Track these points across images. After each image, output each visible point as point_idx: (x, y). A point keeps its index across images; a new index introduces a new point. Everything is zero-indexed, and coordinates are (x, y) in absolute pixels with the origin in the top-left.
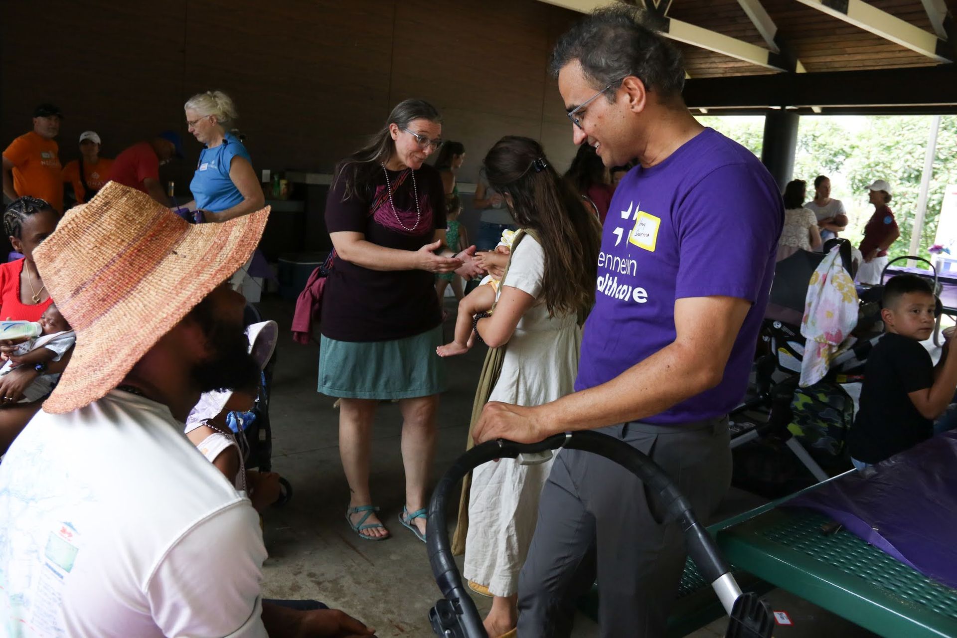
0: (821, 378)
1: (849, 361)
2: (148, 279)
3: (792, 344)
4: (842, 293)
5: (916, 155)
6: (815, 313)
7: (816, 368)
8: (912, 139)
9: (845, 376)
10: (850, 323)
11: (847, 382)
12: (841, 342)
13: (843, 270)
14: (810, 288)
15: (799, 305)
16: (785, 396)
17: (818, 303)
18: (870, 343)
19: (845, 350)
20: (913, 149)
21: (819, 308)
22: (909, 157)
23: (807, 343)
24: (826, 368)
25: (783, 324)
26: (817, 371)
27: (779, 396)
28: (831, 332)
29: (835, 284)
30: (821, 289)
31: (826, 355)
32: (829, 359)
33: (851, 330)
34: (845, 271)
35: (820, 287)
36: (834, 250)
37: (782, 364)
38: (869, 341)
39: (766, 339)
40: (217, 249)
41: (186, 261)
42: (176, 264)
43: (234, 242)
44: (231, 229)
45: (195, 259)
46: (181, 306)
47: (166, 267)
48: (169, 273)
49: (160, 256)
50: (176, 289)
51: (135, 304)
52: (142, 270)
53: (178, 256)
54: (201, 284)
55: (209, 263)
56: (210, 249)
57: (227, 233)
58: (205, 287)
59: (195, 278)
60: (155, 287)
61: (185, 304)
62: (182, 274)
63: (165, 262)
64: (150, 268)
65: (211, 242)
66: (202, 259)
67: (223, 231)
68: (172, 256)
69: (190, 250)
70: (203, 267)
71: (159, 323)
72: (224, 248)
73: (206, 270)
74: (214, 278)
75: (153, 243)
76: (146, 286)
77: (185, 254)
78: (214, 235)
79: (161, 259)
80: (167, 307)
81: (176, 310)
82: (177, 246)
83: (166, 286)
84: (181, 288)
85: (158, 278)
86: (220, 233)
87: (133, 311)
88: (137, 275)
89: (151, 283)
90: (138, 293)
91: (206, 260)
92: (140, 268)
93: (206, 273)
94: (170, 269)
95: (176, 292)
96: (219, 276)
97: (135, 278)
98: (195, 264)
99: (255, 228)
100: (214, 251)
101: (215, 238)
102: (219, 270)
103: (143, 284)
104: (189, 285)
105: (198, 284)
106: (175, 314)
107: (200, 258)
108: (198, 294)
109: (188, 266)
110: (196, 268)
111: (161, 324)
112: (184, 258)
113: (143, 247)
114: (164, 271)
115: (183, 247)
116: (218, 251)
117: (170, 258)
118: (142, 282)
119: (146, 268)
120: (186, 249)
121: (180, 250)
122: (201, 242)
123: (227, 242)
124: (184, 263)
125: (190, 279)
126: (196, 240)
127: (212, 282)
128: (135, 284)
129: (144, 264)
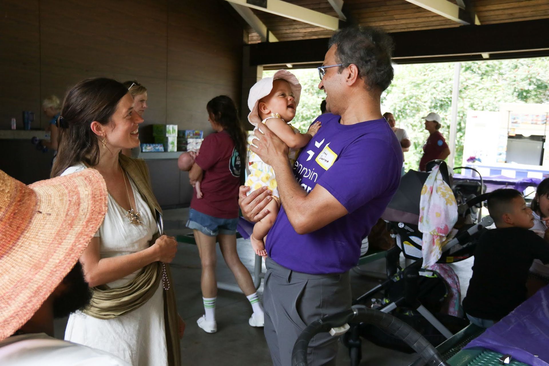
0: (437, 260)
1: (454, 246)
2: (25, 235)
3: (413, 238)
4: (445, 199)
6: (428, 214)
7: (433, 253)
9: (452, 258)
10: (453, 220)
11: (455, 261)
12: (448, 234)
13: (443, 182)
14: (422, 197)
15: (416, 210)
16: (413, 276)
17: (429, 208)
18: (468, 233)
19: (451, 239)
21: (430, 211)
23: (424, 236)
24: (440, 253)
25: (405, 224)
26: (434, 256)
27: (409, 276)
28: (440, 227)
29: (439, 193)
30: (430, 198)
31: (438, 244)
32: (441, 246)
33: (454, 224)
34: (445, 183)
35: (429, 196)
36: (435, 168)
37: (407, 253)
38: (467, 231)
39: (393, 236)
40: (76, 206)
41: (54, 217)
42: (46, 221)
43: (87, 199)
44: (76, 189)
45: (60, 215)
46: (70, 252)
47: (38, 225)
48: (43, 229)
49: (30, 216)
50: (56, 240)
51: (20, 257)
52: (19, 229)
53: (44, 214)
54: (79, 234)
55: (76, 217)
56: (69, 206)
57: (76, 193)
58: (85, 235)
59: (70, 230)
60: (35, 241)
61: (73, 250)
62: (56, 228)
63: (35, 220)
64: (25, 226)
65: (66, 201)
66: (67, 215)
67: (70, 191)
68: (38, 215)
69: (51, 209)
70: (72, 221)
71: (55, 268)
72: (81, 205)
73: (76, 222)
74: (88, 228)
75: (22, 207)
76: (26, 241)
77: (49, 212)
78: (64, 195)
79: (31, 219)
80: (55, 254)
81: (67, 255)
82: (38, 207)
83: (45, 238)
84: (61, 239)
85: (35, 234)
86: (68, 193)
87: (21, 263)
88: (16, 234)
89: (29, 239)
90: (20, 248)
91: (71, 215)
92: (18, 227)
93: (78, 225)
94: (42, 225)
95: (58, 243)
96: (92, 226)
97: (15, 236)
98: (63, 219)
99: (98, 187)
100: (74, 207)
101: (67, 197)
102: (88, 221)
103: (22, 240)
104: (68, 235)
105: (76, 234)
106: (68, 258)
107: (65, 214)
108: (82, 241)
109: (57, 221)
110: (66, 222)
111: (57, 268)
112: (50, 216)
113: (17, 211)
114: (37, 228)
115: (43, 207)
116: (77, 207)
117: (37, 217)
118: (21, 238)
119: (23, 227)
120: (47, 208)
121: (42, 210)
122: (57, 201)
123: (80, 199)
124: (53, 219)
125: (65, 231)
126: (51, 201)
127: (88, 231)
128: (16, 240)
129: (21, 224)
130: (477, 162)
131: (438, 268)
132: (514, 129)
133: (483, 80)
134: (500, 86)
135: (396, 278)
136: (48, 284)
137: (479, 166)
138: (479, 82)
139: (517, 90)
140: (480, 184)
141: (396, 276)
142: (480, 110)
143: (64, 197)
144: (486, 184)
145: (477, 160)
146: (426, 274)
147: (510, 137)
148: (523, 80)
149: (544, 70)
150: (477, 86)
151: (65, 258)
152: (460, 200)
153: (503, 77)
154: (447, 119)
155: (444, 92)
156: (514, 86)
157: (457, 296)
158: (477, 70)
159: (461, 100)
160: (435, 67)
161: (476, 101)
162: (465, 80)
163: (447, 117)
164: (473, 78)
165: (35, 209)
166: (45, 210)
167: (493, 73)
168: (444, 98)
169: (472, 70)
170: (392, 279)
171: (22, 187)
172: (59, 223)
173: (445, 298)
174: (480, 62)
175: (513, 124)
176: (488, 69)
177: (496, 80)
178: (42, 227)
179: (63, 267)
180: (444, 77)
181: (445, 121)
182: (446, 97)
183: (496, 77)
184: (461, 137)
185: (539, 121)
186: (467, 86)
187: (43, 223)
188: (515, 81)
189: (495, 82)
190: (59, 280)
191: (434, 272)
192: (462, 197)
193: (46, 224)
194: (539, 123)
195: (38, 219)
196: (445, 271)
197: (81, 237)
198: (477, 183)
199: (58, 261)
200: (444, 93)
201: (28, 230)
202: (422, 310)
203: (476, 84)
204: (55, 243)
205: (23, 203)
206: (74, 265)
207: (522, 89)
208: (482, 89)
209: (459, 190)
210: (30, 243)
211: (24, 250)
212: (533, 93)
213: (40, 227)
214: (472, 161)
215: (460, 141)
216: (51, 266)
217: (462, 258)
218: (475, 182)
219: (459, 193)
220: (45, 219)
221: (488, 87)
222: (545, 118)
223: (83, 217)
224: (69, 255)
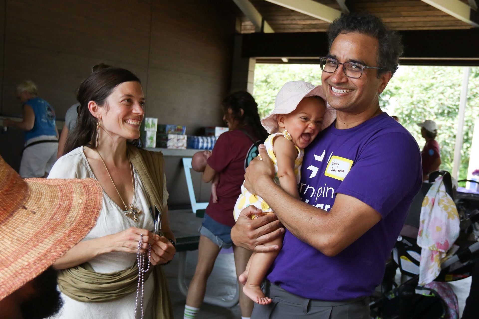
1: (454, 264)
3: (411, 253)
4: (447, 212)
5: (447, 94)
6: (428, 227)
7: (430, 271)
8: (443, 82)
9: (451, 276)
12: (448, 250)
13: (446, 195)
14: (423, 208)
16: (408, 293)
17: (429, 221)
18: (469, 250)
19: (451, 256)
20: (444, 90)
21: (430, 224)
22: (441, 96)
23: (423, 251)
24: (438, 270)
26: (431, 273)
27: (404, 293)
28: (440, 242)
29: (441, 206)
31: (438, 261)
32: (440, 263)
34: (448, 196)
35: (430, 208)
36: (438, 179)
37: (403, 268)
38: (468, 248)
40: (64, 211)
41: (37, 217)
42: (28, 218)
43: (78, 208)
44: (71, 196)
45: (45, 216)
47: (18, 220)
48: (22, 226)
49: (13, 209)
50: (32, 240)
53: (28, 211)
54: (58, 241)
55: (61, 223)
56: (58, 210)
57: (69, 198)
59: (50, 234)
60: (10, 237)
61: (46, 256)
62: (36, 229)
63: (17, 215)
64: (4, 218)
65: (55, 204)
66: (52, 218)
67: (64, 195)
68: (22, 210)
69: (38, 208)
72: (70, 212)
73: (59, 229)
74: (69, 237)
77: (34, 211)
78: (56, 198)
79: (14, 212)
80: (26, 256)
81: (38, 260)
82: (25, 202)
83: (21, 236)
84: (38, 241)
85: (11, 229)
86: (61, 196)
89: (4, 232)
91: (56, 219)
93: (60, 232)
94: (22, 222)
95: (33, 244)
98: (46, 221)
99: (94, 198)
100: (62, 212)
101: (59, 201)
104: (45, 240)
105: (55, 240)
106: (38, 263)
107: (51, 216)
109: (40, 222)
110: (49, 225)
111: (23, 270)
112: (33, 215)
114: (16, 223)
115: (31, 204)
116: (66, 213)
117: (21, 212)
120: (34, 206)
121: (28, 206)
122: (46, 201)
123: (71, 206)
124: (36, 219)
126: (40, 200)
127: (68, 240)
131: (436, 286)
136: (8, 285)
141: (391, 294)
143: (56, 199)
151: (35, 262)
152: (463, 216)
155: (452, 98)
165: (21, 204)
166: (31, 208)
170: (386, 296)
172: (40, 224)
178: (21, 224)
179: (29, 271)
182: (453, 103)
187: (24, 220)
190: (21, 283)
191: (432, 291)
193: (27, 222)
195: (21, 214)
196: (444, 290)
199: (26, 264)
200: (452, 100)
201: (6, 223)
204: (30, 243)
205: (10, 194)
206: (42, 272)
213: (20, 224)
216: (17, 266)
217: (461, 276)
220: (27, 216)
223: (69, 225)
224: (40, 259)
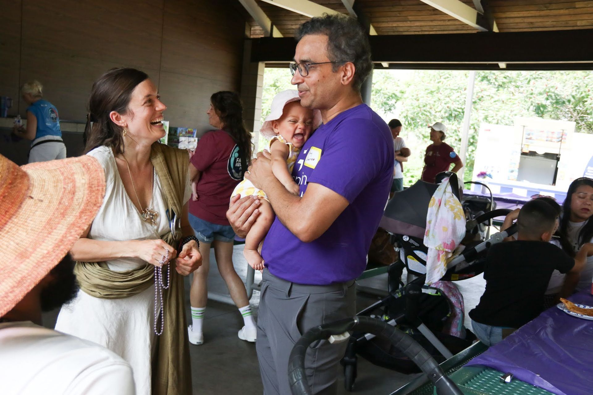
0: (442, 277)
1: (460, 263)
3: (418, 253)
4: (454, 213)
6: (434, 228)
7: (437, 270)
9: (458, 275)
10: (460, 235)
11: (460, 279)
12: (454, 249)
13: (453, 195)
14: (429, 209)
15: (422, 223)
16: (415, 292)
17: (436, 221)
18: (475, 250)
19: (457, 255)
21: (437, 224)
23: (429, 251)
24: (445, 270)
25: (410, 237)
26: (438, 272)
27: (411, 292)
28: (447, 242)
29: (448, 206)
30: (438, 211)
31: (444, 260)
32: (446, 262)
33: (461, 240)
34: (455, 196)
35: (437, 208)
36: (445, 180)
37: (410, 268)
38: (474, 248)
39: (397, 249)
40: (70, 194)
41: (46, 204)
42: (37, 207)
43: (83, 189)
44: (73, 177)
45: (53, 202)
46: (60, 244)
47: (28, 211)
48: (33, 215)
49: (20, 201)
50: (46, 228)
51: (6, 243)
52: (8, 213)
53: (35, 200)
54: (71, 225)
55: (69, 206)
56: (63, 194)
57: (72, 180)
58: (77, 227)
59: (62, 219)
61: (63, 242)
62: (47, 216)
63: (26, 206)
64: (14, 211)
65: (60, 188)
66: (60, 203)
67: (66, 178)
68: (29, 200)
69: (44, 196)
70: (65, 210)
71: (42, 258)
72: (76, 194)
73: (69, 212)
74: (81, 219)
75: (13, 190)
76: (14, 227)
77: (41, 199)
78: (59, 182)
79: (21, 203)
80: (44, 244)
81: (56, 247)
82: (30, 192)
83: (34, 226)
84: (51, 228)
85: (24, 220)
86: (64, 180)
87: (5, 249)
88: (4, 218)
89: (17, 225)
90: (6, 233)
91: (64, 204)
92: (6, 212)
93: (71, 215)
94: (33, 211)
95: (47, 232)
96: (85, 217)
97: (3, 221)
98: (55, 207)
99: (96, 177)
100: (68, 196)
101: (62, 185)
102: (82, 212)
103: (10, 225)
104: (59, 225)
105: (68, 224)
106: (57, 250)
107: (58, 202)
108: (73, 233)
109: (49, 209)
110: (59, 210)
111: (45, 259)
112: (41, 202)
113: (7, 194)
114: (27, 214)
115: (36, 193)
116: (72, 196)
117: (28, 202)
118: (9, 224)
119: (11, 212)
120: (40, 194)
121: (34, 195)
122: (51, 187)
123: (76, 188)
124: (44, 206)
125: (57, 220)
126: (44, 187)
127: (81, 222)
128: (3, 225)
129: (9, 208)
130: (487, 178)
131: (442, 286)
132: (528, 145)
133: (498, 91)
134: (515, 99)
135: (397, 294)
136: (33, 276)
137: (490, 183)
138: (495, 94)
139: (534, 104)
140: (490, 200)
141: (398, 292)
142: (495, 124)
143: (59, 184)
144: (496, 202)
145: (487, 176)
146: (429, 292)
147: (523, 154)
148: (541, 94)
149: (563, 85)
150: (492, 97)
151: (54, 249)
152: (468, 217)
153: (519, 90)
154: (459, 131)
155: (458, 101)
156: (531, 100)
157: (460, 315)
158: (494, 81)
159: (475, 111)
160: (450, 75)
161: (491, 113)
162: (480, 91)
163: (459, 130)
164: (489, 89)
165: (27, 194)
166: (38, 196)
167: (510, 85)
168: (458, 108)
169: (489, 81)
170: (393, 294)
171: (14, 168)
172: (51, 211)
173: (448, 317)
174: (497, 72)
175: (528, 140)
176: (505, 80)
177: (513, 93)
179: (50, 259)
180: (458, 86)
181: (458, 133)
182: (460, 107)
183: (512, 89)
184: (473, 151)
185: (554, 138)
186: (482, 97)
187: (34, 209)
188: (532, 94)
189: (512, 95)
191: (438, 290)
192: (471, 214)
193: (36, 211)
194: (554, 140)
195: (29, 204)
196: (450, 289)
197: (72, 229)
198: (487, 200)
199: (46, 252)
200: (458, 103)
201: (17, 215)
202: (423, 329)
203: (491, 95)
204: (45, 232)
205: (15, 186)
207: (538, 104)
208: (497, 101)
209: (468, 206)
210: (18, 230)
211: (11, 236)
212: (550, 108)
213: (31, 214)
214: (483, 177)
215: (472, 155)
216: (38, 256)
217: (467, 276)
218: (485, 198)
219: (468, 209)
220: (36, 205)
221: (503, 100)
222: (560, 135)
223: (78, 207)
224: (58, 246)
